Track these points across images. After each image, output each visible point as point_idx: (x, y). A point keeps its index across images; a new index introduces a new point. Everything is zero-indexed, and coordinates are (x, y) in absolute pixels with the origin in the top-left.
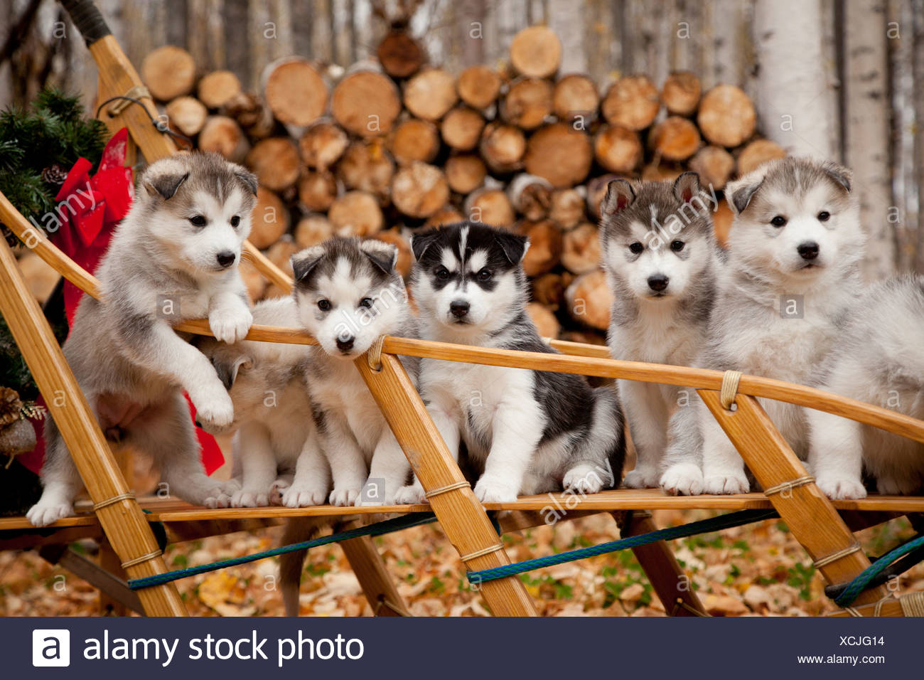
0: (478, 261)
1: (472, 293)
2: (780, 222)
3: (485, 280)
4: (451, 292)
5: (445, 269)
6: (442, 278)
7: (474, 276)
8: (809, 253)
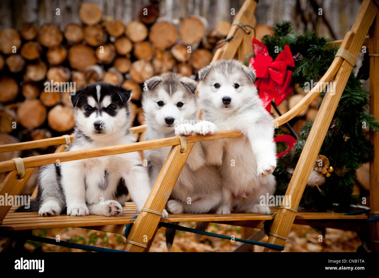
0: (107, 101)
1: (105, 118)
2: (217, 86)
3: (111, 111)
4: (94, 117)
5: (91, 107)
6: (89, 111)
7: (105, 110)
8: (227, 101)
